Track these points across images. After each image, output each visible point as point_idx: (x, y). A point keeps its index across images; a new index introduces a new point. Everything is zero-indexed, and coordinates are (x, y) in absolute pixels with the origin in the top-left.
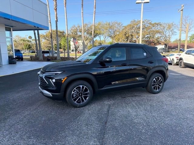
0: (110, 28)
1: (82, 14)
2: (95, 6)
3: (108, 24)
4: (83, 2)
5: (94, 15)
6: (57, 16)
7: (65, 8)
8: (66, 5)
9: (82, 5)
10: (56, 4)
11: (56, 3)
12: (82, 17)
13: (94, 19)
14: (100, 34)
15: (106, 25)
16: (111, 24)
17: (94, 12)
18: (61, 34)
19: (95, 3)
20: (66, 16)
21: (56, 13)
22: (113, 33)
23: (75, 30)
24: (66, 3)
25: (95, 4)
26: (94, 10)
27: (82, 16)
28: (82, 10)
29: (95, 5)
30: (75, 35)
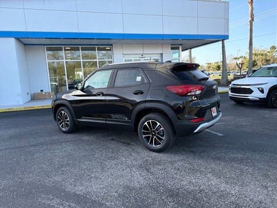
6: (252, 14)
21: (252, 8)
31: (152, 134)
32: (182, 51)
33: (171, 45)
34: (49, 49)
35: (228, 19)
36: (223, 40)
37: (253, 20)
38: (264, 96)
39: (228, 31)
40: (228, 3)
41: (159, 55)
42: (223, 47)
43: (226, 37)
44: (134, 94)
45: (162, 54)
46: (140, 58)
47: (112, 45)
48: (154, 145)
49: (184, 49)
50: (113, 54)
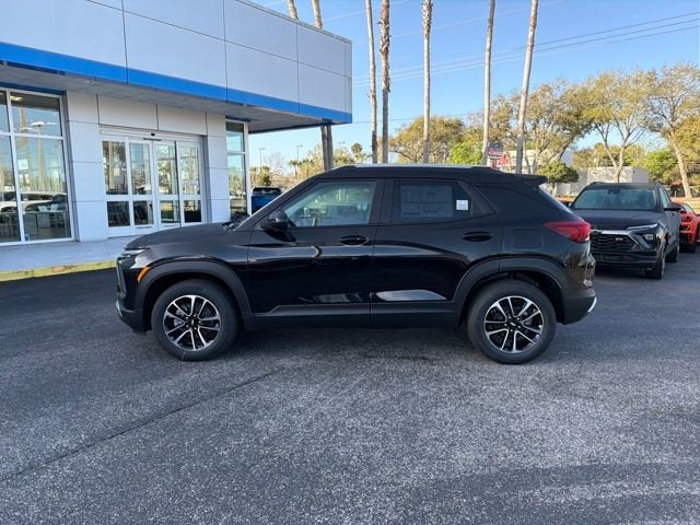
0: (655, 92)
1: (487, 53)
2: (535, 19)
3: (643, 79)
4: (493, 12)
5: (528, 52)
6: (387, 75)
7: (426, 41)
8: (428, 31)
9: (491, 21)
10: (387, 34)
11: (387, 29)
12: (487, 67)
13: (526, 70)
14: (604, 120)
15: (636, 82)
16: (661, 77)
17: (530, 43)
18: (449, 130)
19: (533, 8)
20: (426, 69)
21: (387, 64)
22: (668, 115)
23: (501, 114)
24: (429, 26)
25: (536, 11)
26: (531, 34)
27: (487, 62)
28: (488, 39)
29: (536, 14)
30: (501, 130)
31: (511, 327)
33: (227, 117)
35: (350, 79)
37: (388, 89)
39: (351, 106)
40: (350, 42)
41: (196, 139)
44: (467, 239)
45: (204, 138)
46: (148, 142)
47: (63, 93)
48: (514, 350)
49: (253, 129)
50: (67, 121)
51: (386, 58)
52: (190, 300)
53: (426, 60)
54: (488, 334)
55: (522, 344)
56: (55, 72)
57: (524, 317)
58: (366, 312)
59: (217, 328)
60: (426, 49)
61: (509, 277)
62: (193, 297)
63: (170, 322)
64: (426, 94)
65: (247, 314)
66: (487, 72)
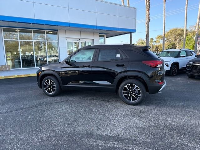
1: (186, 6)
6: (149, 17)
7: (164, 5)
8: (165, 2)
10: (149, 4)
12: (186, 11)
21: (149, 13)
27: (186, 9)
31: (131, 93)
32: (106, 38)
33: (100, 34)
34: (4, 30)
35: (136, 19)
36: (131, 33)
37: (149, 21)
38: (168, 68)
39: (136, 27)
40: (136, 9)
41: (91, 40)
42: (131, 37)
43: (135, 31)
44: (117, 66)
45: (93, 39)
46: (78, 41)
47: (57, 30)
48: (132, 101)
49: (107, 37)
50: (58, 37)
51: (149, 12)
52: (49, 81)
53: (164, 11)
54: (124, 95)
55: (134, 99)
56: (56, 26)
57: (134, 90)
58: (90, 86)
59: (55, 88)
60: (164, 7)
61: (134, 78)
62: (50, 80)
63: (45, 86)
64: (164, 21)
65: (62, 85)
66: (186, 12)
